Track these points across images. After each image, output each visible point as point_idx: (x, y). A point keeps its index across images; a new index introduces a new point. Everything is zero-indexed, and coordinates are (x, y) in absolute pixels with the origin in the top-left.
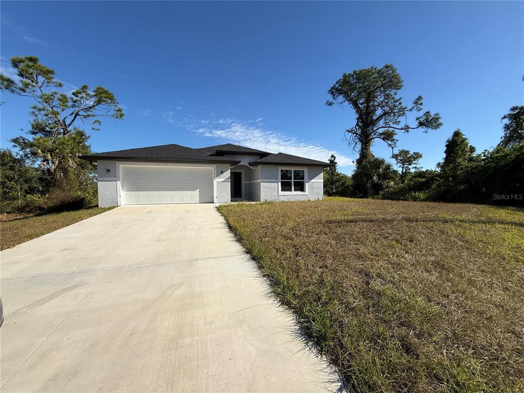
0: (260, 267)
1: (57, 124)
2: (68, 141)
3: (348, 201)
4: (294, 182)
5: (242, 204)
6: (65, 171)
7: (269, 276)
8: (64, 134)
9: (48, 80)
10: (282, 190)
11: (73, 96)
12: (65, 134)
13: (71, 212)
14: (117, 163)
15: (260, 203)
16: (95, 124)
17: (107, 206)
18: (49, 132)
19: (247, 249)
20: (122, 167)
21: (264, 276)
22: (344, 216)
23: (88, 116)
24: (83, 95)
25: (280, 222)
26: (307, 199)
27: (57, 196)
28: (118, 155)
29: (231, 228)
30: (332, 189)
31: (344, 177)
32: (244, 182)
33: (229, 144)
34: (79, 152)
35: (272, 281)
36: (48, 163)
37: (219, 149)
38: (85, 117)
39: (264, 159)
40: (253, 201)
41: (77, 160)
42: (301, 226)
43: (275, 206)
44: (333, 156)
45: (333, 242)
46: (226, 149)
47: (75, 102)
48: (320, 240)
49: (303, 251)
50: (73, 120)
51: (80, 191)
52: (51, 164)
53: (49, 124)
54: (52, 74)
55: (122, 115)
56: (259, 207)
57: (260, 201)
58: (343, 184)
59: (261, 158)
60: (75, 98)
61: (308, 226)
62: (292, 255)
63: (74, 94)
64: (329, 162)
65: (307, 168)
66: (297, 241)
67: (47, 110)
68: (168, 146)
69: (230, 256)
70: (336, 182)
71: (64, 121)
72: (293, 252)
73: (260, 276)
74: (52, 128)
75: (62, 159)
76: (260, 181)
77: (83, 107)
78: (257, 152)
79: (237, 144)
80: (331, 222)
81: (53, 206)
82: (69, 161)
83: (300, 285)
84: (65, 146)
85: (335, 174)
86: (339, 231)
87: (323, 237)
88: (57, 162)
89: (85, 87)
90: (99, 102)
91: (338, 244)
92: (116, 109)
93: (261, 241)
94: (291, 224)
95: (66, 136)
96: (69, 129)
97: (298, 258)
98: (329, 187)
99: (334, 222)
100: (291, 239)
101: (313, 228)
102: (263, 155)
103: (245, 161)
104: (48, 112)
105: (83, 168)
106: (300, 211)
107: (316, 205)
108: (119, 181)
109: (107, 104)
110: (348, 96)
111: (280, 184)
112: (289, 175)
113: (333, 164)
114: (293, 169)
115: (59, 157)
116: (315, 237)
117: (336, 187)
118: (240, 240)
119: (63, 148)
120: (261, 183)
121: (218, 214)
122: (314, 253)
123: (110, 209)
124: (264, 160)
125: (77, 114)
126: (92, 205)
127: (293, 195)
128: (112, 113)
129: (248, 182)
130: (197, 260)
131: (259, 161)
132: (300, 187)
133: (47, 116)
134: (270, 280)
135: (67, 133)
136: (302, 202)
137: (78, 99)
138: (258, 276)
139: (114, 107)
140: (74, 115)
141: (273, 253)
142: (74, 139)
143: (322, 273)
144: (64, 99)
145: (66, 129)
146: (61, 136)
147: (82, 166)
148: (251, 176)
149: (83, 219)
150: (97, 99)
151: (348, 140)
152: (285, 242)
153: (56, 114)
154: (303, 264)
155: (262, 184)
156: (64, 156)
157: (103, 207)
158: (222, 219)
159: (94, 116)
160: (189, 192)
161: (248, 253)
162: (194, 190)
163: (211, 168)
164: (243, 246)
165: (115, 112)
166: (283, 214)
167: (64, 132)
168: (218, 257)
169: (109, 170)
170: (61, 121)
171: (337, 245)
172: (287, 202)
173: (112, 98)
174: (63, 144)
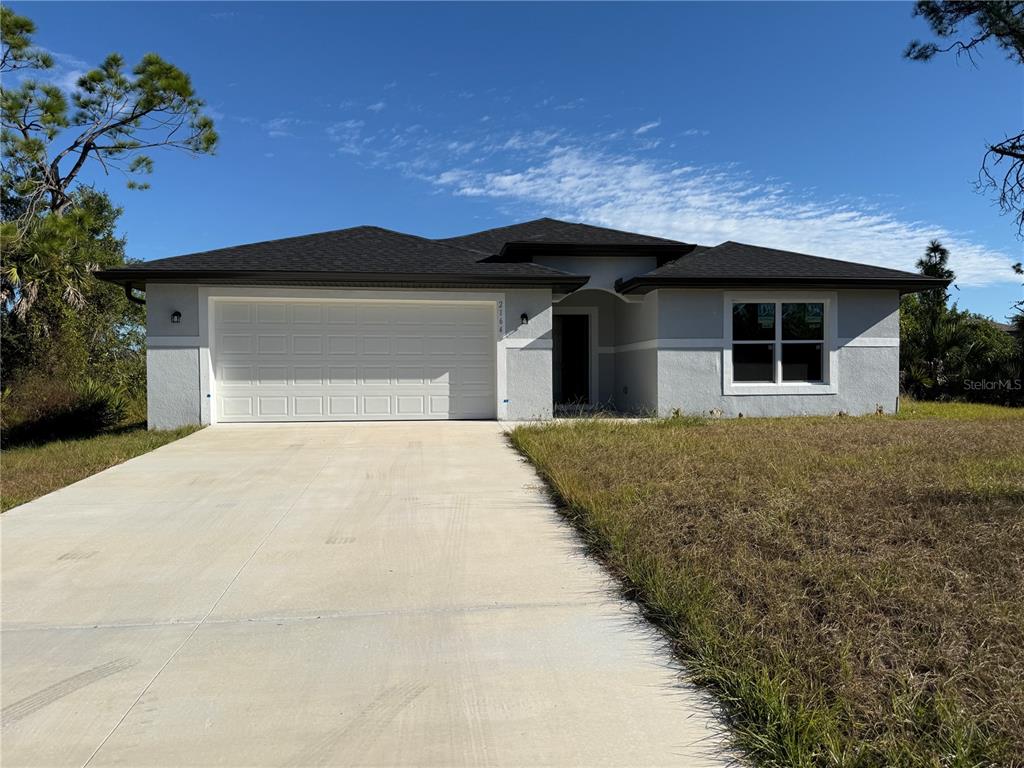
0: (682, 652)
1: (39, 179)
2: (66, 227)
3: (1005, 420)
4: (784, 346)
5: (593, 426)
6: (54, 318)
7: (717, 686)
8: (55, 206)
9: (15, 51)
10: (738, 377)
11: (81, 90)
12: (58, 207)
13: (73, 443)
14: (202, 290)
15: (655, 421)
16: (138, 171)
17: (172, 427)
18: (16, 202)
19: (627, 582)
20: (215, 301)
21: (699, 685)
22: (999, 475)
23: (120, 147)
24: (108, 85)
25: (740, 491)
26: (834, 409)
27: (35, 392)
28: (205, 267)
29: (562, 505)
30: (932, 375)
31: (980, 326)
32: (596, 349)
33: (547, 221)
34: (92, 259)
35: (732, 704)
36: (11, 296)
37: (514, 239)
38: (110, 151)
39: (669, 266)
40: (633, 414)
41: (86, 284)
42: (827, 510)
43: (710, 432)
44: (935, 248)
45: (962, 576)
46: (538, 237)
47: (85, 105)
48: (905, 566)
49: (844, 605)
50: (78, 165)
51: (93, 378)
52: (18, 297)
53: (18, 179)
54: (28, 31)
55: (211, 141)
56: (655, 437)
57: (655, 414)
58: (977, 355)
59: (660, 264)
60: (85, 95)
61: (852, 510)
62: (799, 618)
63: (82, 83)
64: (918, 271)
65: (834, 294)
66: (812, 563)
67: (14, 141)
68: (352, 232)
69: (569, 604)
70: (949, 345)
71: (54, 166)
72: (801, 603)
73: (683, 683)
74: (23, 192)
75: (48, 281)
76: (654, 343)
77: (105, 122)
78: (647, 242)
79: (567, 218)
80: (943, 498)
81: (24, 423)
82: (65, 287)
83: (844, 730)
84: (55, 244)
85: (943, 317)
86: (984, 532)
87: (918, 554)
88: (34, 291)
89: (113, 62)
90: (148, 105)
91: (986, 585)
92: (196, 122)
93: (676, 557)
94: (782, 501)
95: (59, 213)
96: (67, 192)
97: (824, 629)
98: (919, 366)
99: (959, 497)
100: (791, 555)
101: (871, 521)
102: (668, 251)
103: (602, 277)
104: (16, 144)
105: (101, 308)
106: (815, 453)
107: (872, 431)
108: (207, 346)
109: (170, 110)
110: (1001, 17)
111: (728, 355)
112: (764, 322)
113: (935, 276)
114: (777, 300)
115: (41, 277)
116: (882, 554)
117: (945, 365)
118: (597, 547)
119: (52, 249)
120: (659, 353)
121: (513, 459)
122: (886, 612)
123: (179, 434)
124: (670, 269)
125: (88, 147)
126: (126, 422)
127: (781, 394)
128: (186, 133)
129: (611, 350)
130: (460, 611)
131: (653, 273)
132: (808, 365)
133: (12, 155)
134: (724, 703)
135: (62, 203)
136: (816, 421)
137: (95, 96)
138: (676, 682)
139: (191, 114)
140: (80, 149)
141: (726, 605)
142: (81, 220)
143: (930, 689)
144: (54, 105)
145: (59, 193)
146: (45, 214)
147: (98, 302)
148: (621, 326)
149: (107, 465)
150: (144, 96)
151: (1000, 185)
152: (768, 567)
153: (34, 147)
154: (846, 654)
155: (663, 357)
156: (52, 273)
157: (159, 428)
158: (528, 476)
159: (133, 146)
160: (418, 384)
161: (630, 596)
162: (433, 375)
163: (488, 303)
164: (613, 570)
165: (194, 132)
166: (747, 462)
167: (54, 199)
168: (528, 605)
169: (178, 314)
170: (48, 170)
171: (979, 589)
172: (758, 421)
173: (183, 91)
174: (49, 236)
